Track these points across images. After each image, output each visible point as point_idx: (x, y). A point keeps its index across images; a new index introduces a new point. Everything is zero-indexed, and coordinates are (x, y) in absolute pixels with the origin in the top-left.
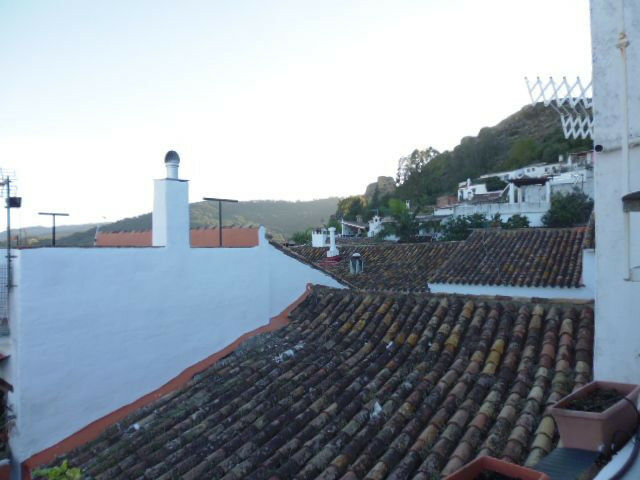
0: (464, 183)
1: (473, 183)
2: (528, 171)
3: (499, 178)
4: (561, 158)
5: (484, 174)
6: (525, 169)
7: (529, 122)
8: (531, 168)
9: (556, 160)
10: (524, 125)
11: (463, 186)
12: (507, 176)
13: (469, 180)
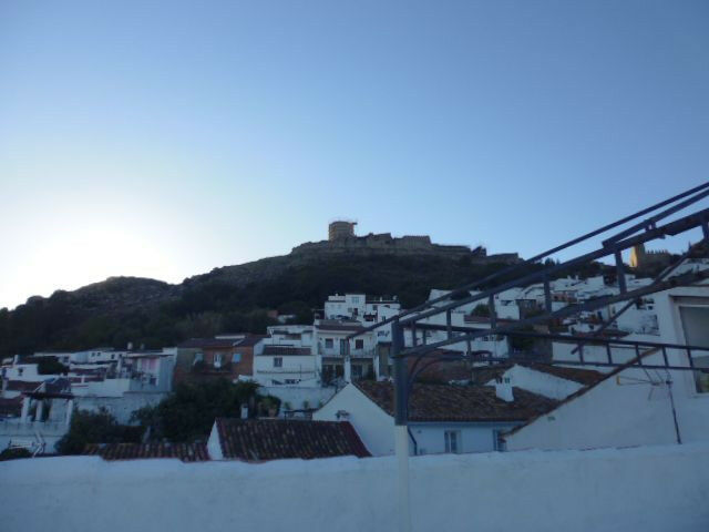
0: (9, 360)
1: (20, 362)
2: (93, 355)
3: (57, 359)
4: (130, 346)
5: (39, 351)
6: (90, 353)
7: (111, 296)
8: (97, 352)
9: (124, 348)
10: (105, 298)
11: (8, 364)
12: (67, 358)
13: (16, 357)
